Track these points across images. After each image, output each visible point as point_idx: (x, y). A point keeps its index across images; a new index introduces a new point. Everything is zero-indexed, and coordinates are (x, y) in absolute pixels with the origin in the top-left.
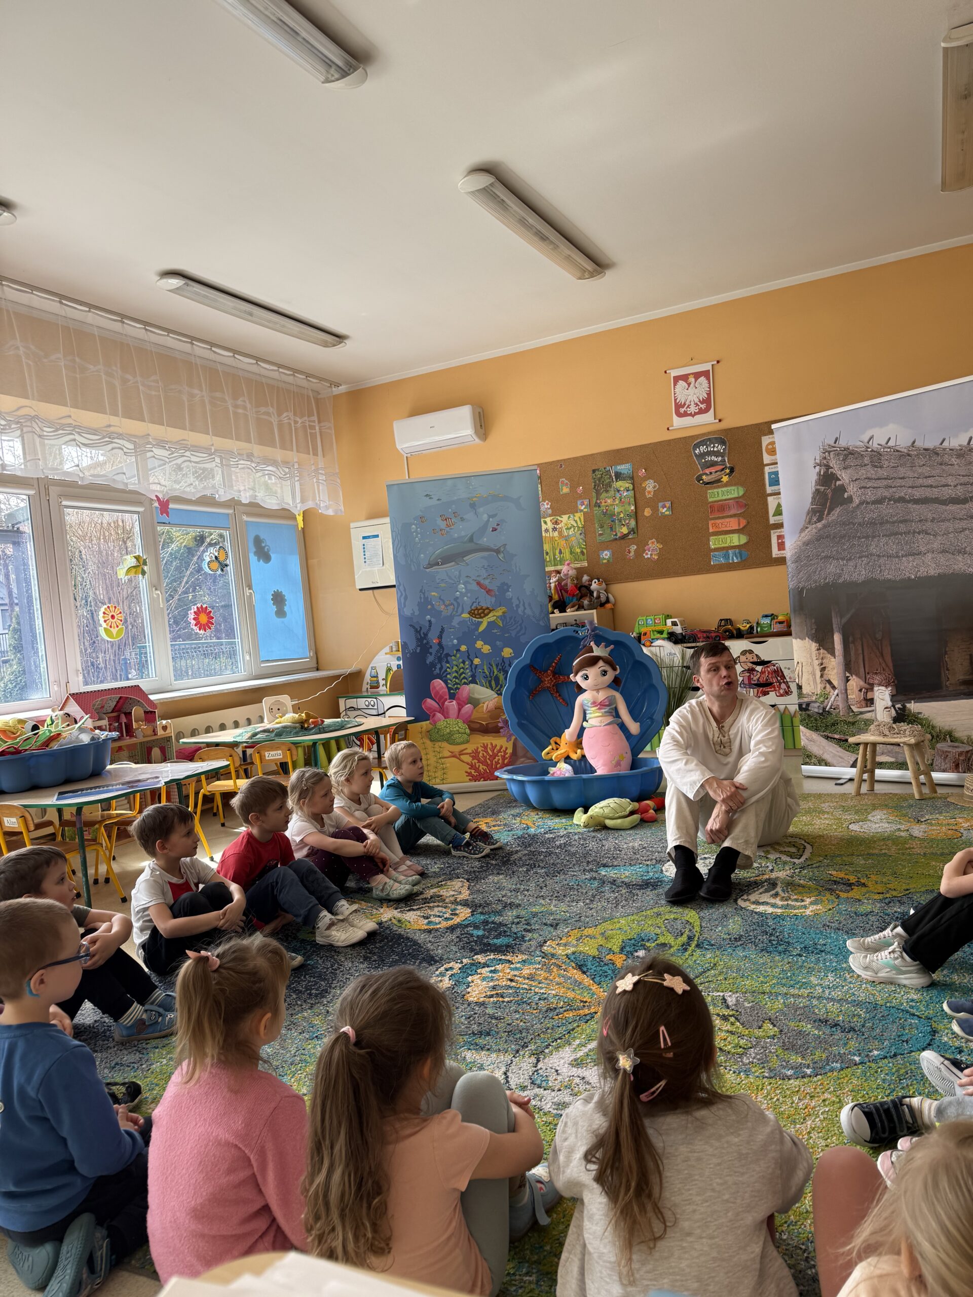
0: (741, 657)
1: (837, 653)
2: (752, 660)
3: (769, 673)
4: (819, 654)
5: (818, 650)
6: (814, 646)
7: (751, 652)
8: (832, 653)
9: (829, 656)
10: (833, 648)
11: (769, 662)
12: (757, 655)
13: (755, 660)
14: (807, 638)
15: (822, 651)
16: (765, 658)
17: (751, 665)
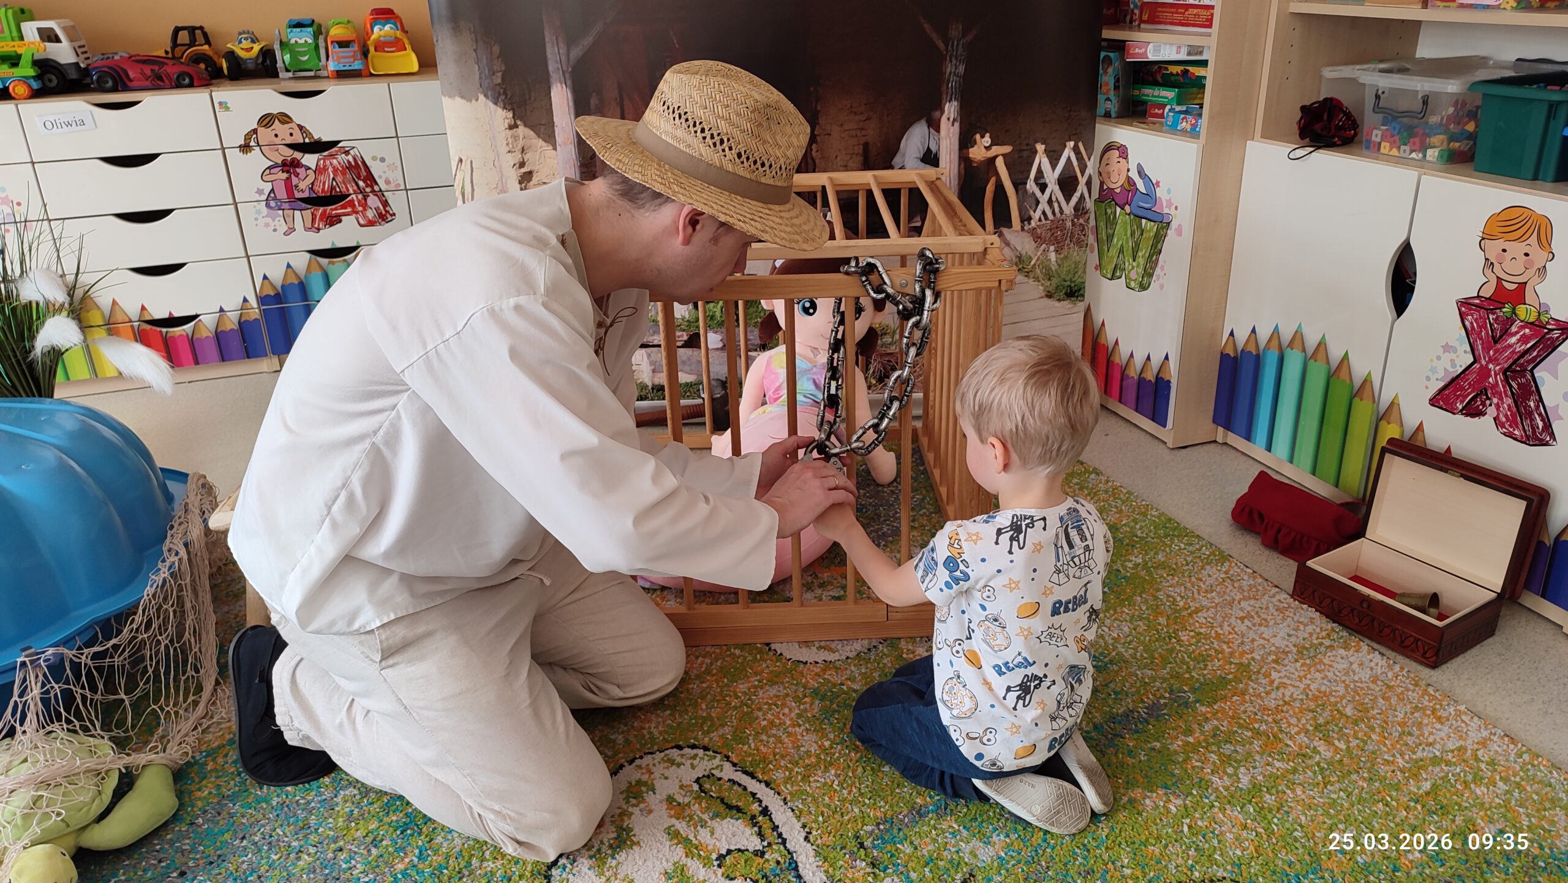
0: (261, 130)
1: (559, 138)
2: (290, 140)
3: (335, 170)
4: (515, 138)
5: (511, 127)
6: (501, 116)
7: (285, 118)
8: (549, 136)
9: (541, 142)
10: (551, 124)
11: (334, 144)
12: (301, 127)
13: (298, 138)
14: (481, 97)
15: (522, 130)
16: (324, 135)
17: (289, 152)
